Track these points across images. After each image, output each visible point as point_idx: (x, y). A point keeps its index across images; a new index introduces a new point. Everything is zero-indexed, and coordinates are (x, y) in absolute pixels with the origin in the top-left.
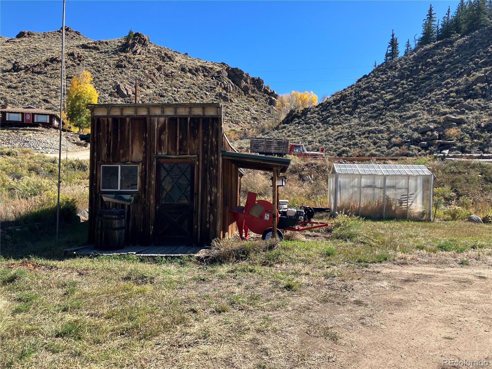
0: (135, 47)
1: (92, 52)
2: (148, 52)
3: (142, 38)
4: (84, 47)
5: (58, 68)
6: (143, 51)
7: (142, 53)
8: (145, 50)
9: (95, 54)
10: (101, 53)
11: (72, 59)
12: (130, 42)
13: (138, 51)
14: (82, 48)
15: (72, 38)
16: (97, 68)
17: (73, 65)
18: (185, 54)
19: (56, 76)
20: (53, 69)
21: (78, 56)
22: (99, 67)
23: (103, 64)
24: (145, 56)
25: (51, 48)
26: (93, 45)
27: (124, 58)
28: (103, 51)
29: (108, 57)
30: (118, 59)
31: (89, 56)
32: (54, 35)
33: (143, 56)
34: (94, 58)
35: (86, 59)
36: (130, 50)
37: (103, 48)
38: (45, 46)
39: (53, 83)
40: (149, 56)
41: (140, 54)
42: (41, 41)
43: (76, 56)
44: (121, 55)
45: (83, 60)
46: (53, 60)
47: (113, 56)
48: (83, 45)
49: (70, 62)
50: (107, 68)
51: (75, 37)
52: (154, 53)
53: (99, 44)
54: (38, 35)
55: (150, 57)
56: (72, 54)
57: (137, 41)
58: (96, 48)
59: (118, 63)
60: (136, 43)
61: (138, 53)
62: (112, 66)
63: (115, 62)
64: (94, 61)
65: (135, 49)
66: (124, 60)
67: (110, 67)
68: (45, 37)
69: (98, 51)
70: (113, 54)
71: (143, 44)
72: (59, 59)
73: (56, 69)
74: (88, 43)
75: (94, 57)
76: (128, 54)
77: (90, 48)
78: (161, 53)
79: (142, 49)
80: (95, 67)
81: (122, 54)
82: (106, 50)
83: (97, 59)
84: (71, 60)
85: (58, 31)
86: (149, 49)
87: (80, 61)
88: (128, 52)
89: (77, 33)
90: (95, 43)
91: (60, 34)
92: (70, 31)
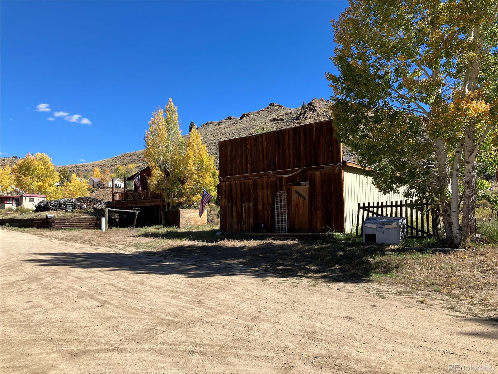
0: (306, 114)
1: (278, 123)
2: (317, 115)
3: (312, 106)
4: (275, 120)
6: (312, 115)
8: (315, 115)
9: (280, 124)
12: (303, 111)
13: (308, 117)
14: (273, 121)
15: (275, 111)
24: (313, 119)
25: (255, 124)
26: (281, 117)
28: (286, 121)
32: (264, 111)
33: (311, 120)
36: (303, 117)
37: (286, 118)
38: (253, 123)
40: (317, 118)
41: (310, 118)
42: (253, 119)
44: (295, 123)
47: (291, 124)
48: (274, 119)
51: (277, 109)
52: (322, 115)
53: (285, 116)
54: (254, 114)
57: (309, 109)
58: (282, 120)
60: (307, 111)
61: (309, 118)
65: (306, 115)
68: (257, 115)
69: (283, 122)
70: (291, 122)
71: (314, 110)
74: (277, 117)
76: (301, 120)
77: (277, 120)
81: (296, 121)
82: (288, 119)
86: (318, 113)
88: (301, 119)
89: (279, 106)
90: (282, 116)
91: (268, 110)
92: (275, 106)
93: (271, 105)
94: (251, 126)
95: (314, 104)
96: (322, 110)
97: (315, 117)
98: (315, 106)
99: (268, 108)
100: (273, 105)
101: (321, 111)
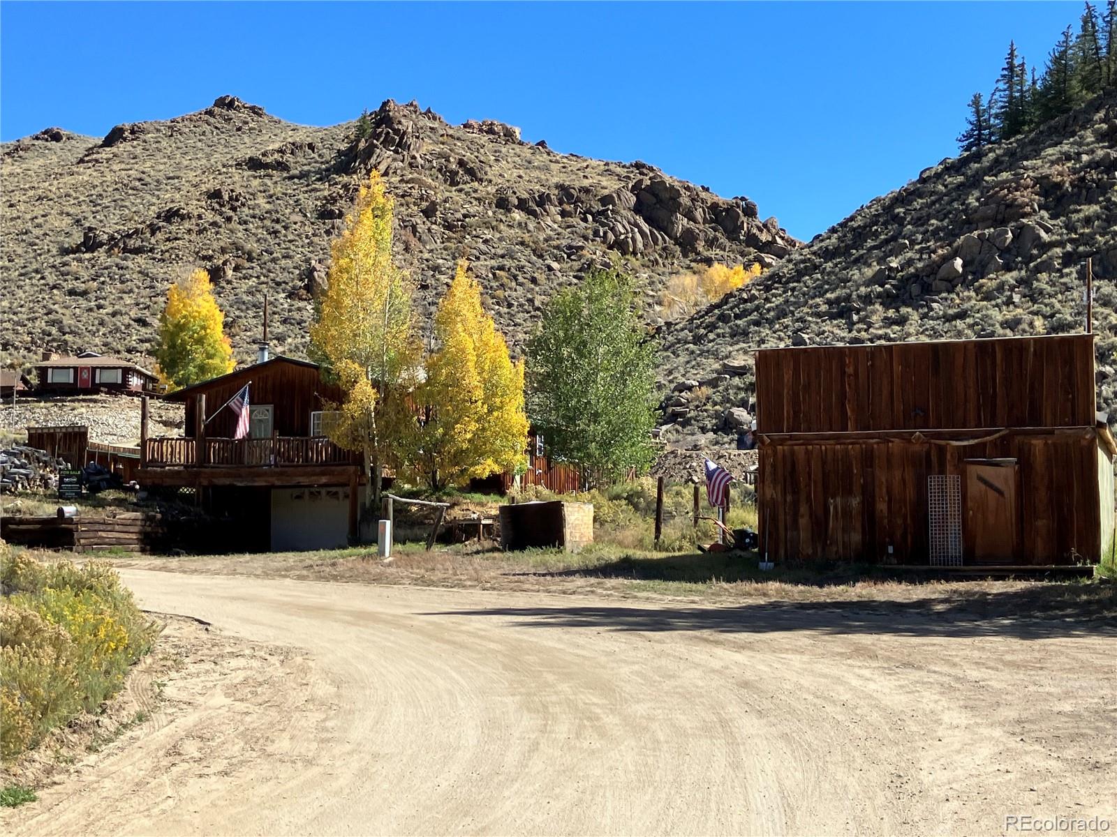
0: (375, 156)
1: (271, 176)
2: (411, 165)
3: (394, 130)
4: (254, 164)
5: (179, 236)
6: (395, 164)
7: (391, 172)
8: (402, 161)
9: (276, 183)
10: (291, 178)
11: (217, 206)
12: (362, 145)
13: (383, 167)
14: (249, 169)
15: (239, 129)
16: (273, 225)
17: (214, 224)
18: (538, 144)
19: (173, 256)
20: (168, 240)
21: (231, 198)
22: (278, 221)
23: (287, 211)
24: (399, 178)
25: (178, 174)
26: (276, 156)
27: (341, 192)
28: (297, 172)
29: (305, 189)
30: (326, 193)
31: (260, 192)
32: (197, 124)
33: (392, 180)
34: (271, 196)
35: (249, 203)
36: (362, 166)
37: (298, 164)
38: (166, 168)
39: (163, 276)
40: (410, 176)
41: (386, 174)
42: (160, 150)
43: (226, 197)
44: (336, 183)
45: (243, 205)
46: (171, 215)
47: (318, 185)
48: (251, 159)
49: (209, 216)
50: (295, 223)
51: (247, 123)
52: (428, 165)
53: (292, 153)
54: (158, 130)
55: (412, 179)
56: (216, 195)
57: (382, 139)
58: (281, 166)
59: (324, 205)
60: (376, 146)
61: (382, 172)
62: (309, 215)
63: (319, 203)
64: (268, 207)
65: (373, 161)
66: (341, 197)
67: (303, 219)
68: (172, 135)
69: (285, 175)
70: (318, 180)
71: (399, 145)
72: (185, 212)
73: (176, 239)
74: (264, 155)
75: (272, 192)
76: (355, 176)
77: (266, 166)
78: (448, 161)
79: (394, 160)
80: (268, 223)
81: (341, 179)
82: (306, 168)
83: (277, 199)
84: (213, 209)
85: (206, 113)
86: (414, 157)
87: (234, 209)
88: (355, 172)
89: (255, 113)
90: (281, 151)
91: (212, 120)
92: (237, 109)
93: (221, 103)
94: (161, 176)
95: (400, 123)
96: (423, 150)
97: (403, 169)
98: (405, 133)
99: (210, 113)
100: (230, 105)
101: (420, 152)
